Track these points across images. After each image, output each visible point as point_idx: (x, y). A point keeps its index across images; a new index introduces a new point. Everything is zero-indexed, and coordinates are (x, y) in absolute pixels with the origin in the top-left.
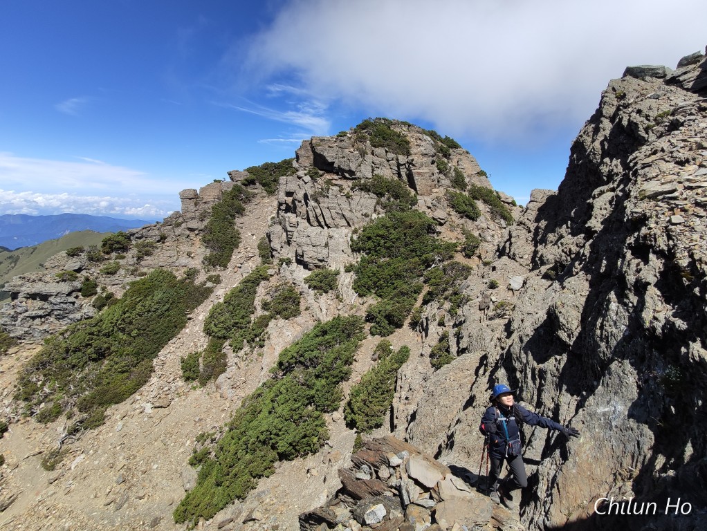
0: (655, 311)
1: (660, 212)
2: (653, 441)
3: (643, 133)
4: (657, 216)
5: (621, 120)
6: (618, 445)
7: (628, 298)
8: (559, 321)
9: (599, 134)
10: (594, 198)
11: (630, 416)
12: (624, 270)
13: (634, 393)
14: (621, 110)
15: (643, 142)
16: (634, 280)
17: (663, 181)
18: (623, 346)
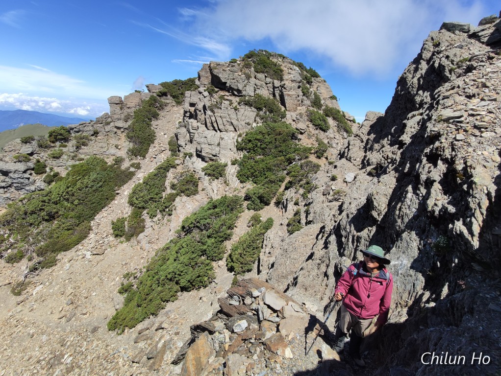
0: (436, 199)
1: (450, 131)
2: (424, 284)
3: (447, 74)
4: (447, 134)
5: (434, 62)
6: (401, 286)
7: (419, 190)
8: (373, 204)
9: (418, 73)
10: (408, 119)
11: (412, 267)
12: (420, 171)
13: (416, 253)
14: (435, 55)
15: (447, 80)
16: (426, 179)
17: (455, 109)
18: (412, 222)
